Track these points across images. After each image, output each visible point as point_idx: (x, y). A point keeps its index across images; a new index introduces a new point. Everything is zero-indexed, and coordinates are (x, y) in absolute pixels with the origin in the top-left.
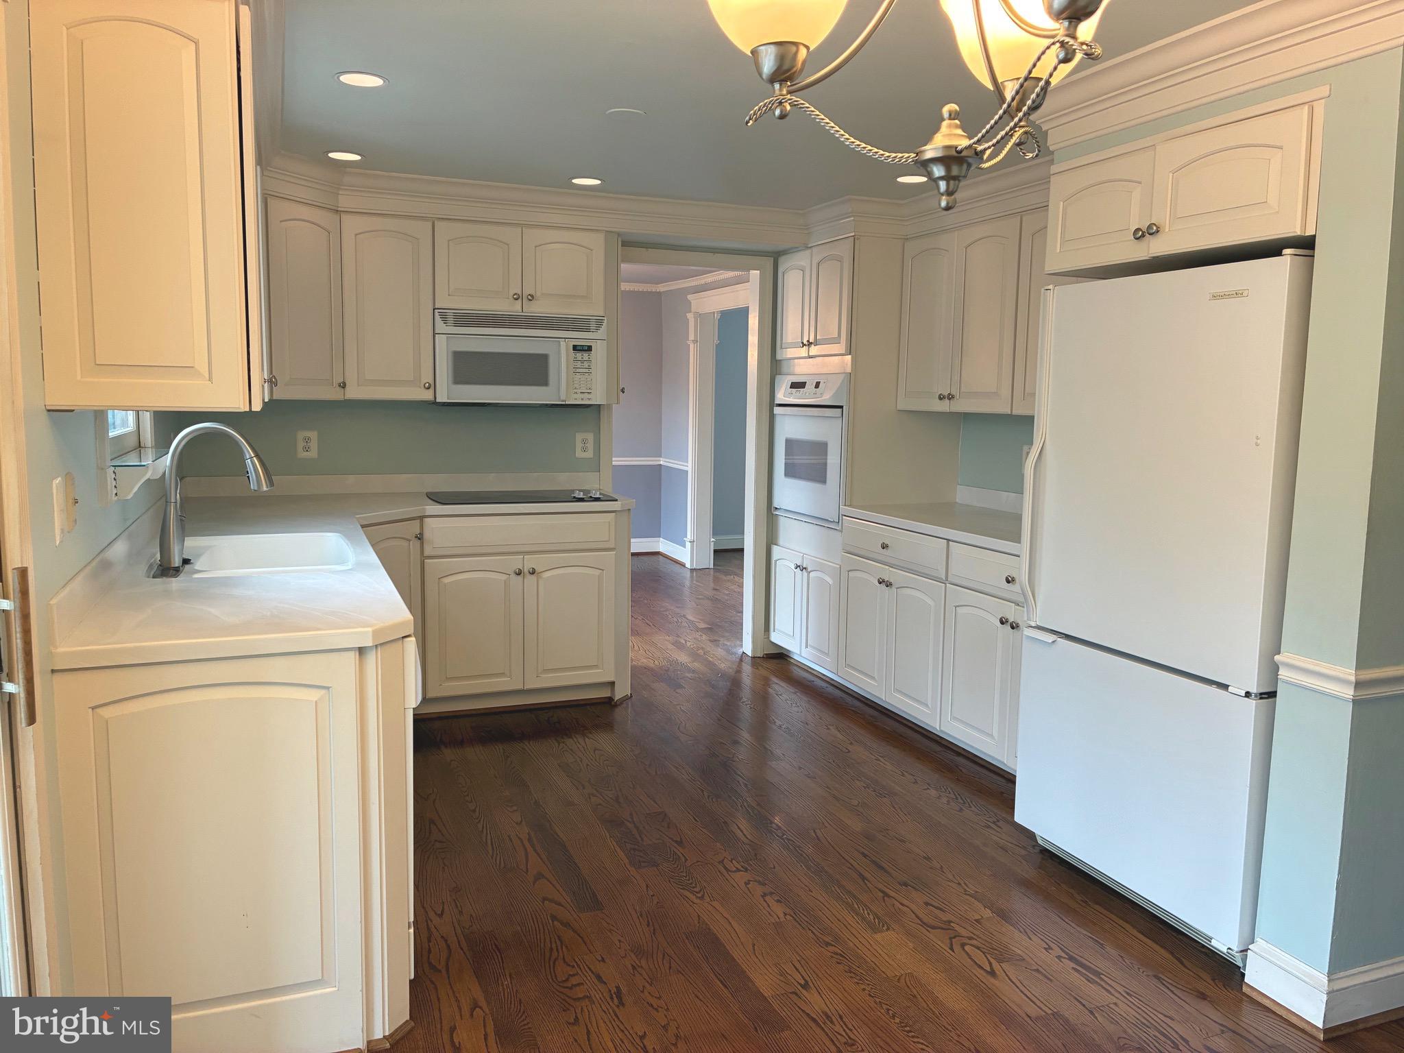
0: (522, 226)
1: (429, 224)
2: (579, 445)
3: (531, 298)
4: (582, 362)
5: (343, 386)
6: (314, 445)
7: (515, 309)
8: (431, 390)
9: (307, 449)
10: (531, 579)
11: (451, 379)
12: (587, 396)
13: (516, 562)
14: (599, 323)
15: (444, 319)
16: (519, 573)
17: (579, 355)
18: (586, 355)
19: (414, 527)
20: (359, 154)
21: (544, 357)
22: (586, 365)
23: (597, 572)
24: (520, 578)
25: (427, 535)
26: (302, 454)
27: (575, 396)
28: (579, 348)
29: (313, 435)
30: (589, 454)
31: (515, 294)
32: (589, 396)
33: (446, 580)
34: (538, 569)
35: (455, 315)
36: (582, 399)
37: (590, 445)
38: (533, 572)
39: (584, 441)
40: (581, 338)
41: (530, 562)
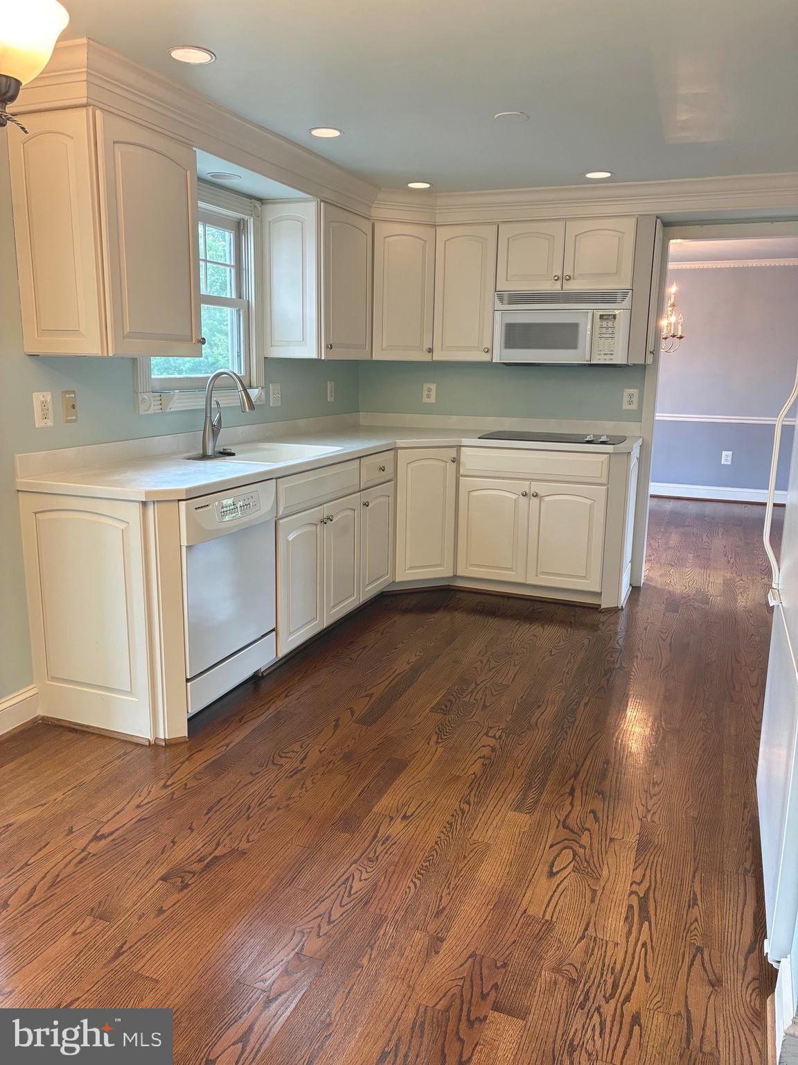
0: (565, 220)
1: (495, 227)
2: (626, 399)
3: (569, 278)
4: (607, 328)
5: (430, 350)
6: (433, 393)
7: (556, 287)
8: (490, 354)
9: (429, 397)
10: (535, 501)
11: (503, 345)
12: (608, 357)
13: (524, 486)
14: (625, 295)
15: (501, 299)
16: (525, 495)
17: (604, 324)
18: (610, 324)
19: (453, 453)
20: (427, 183)
21: (576, 326)
22: (610, 331)
23: (590, 502)
24: (525, 499)
25: (462, 459)
26: (425, 400)
27: (599, 357)
28: (605, 317)
29: (433, 387)
30: (634, 407)
31: (555, 276)
32: (611, 357)
33: (474, 494)
34: (539, 493)
35: (510, 296)
36: (605, 360)
37: (635, 399)
38: (536, 495)
39: (631, 396)
40: (605, 308)
41: (536, 487)
